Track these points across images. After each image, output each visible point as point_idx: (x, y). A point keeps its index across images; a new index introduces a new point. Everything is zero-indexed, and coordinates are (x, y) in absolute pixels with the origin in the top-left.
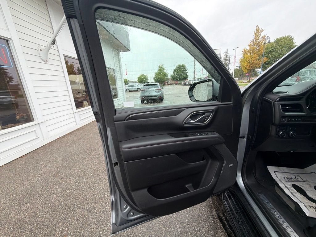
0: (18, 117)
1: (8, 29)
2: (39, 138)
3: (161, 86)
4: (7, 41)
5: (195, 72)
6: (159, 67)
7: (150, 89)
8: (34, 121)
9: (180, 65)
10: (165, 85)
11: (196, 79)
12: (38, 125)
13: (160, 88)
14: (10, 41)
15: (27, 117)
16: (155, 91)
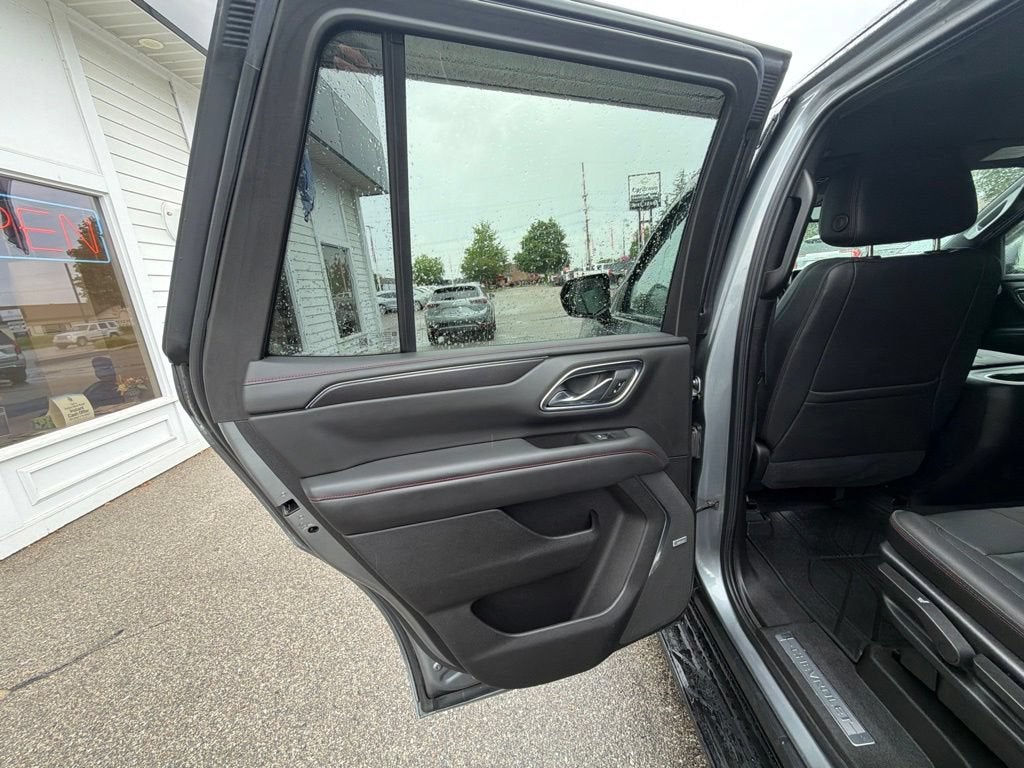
0: (122, 388)
1: (100, 172)
2: (175, 439)
3: (485, 291)
4: (96, 198)
5: (591, 243)
6: (478, 232)
7: (454, 302)
8: (161, 395)
9: (541, 224)
10: (499, 286)
11: (593, 263)
12: (172, 406)
13: (482, 297)
14: (105, 198)
15: (144, 387)
16: (470, 308)
